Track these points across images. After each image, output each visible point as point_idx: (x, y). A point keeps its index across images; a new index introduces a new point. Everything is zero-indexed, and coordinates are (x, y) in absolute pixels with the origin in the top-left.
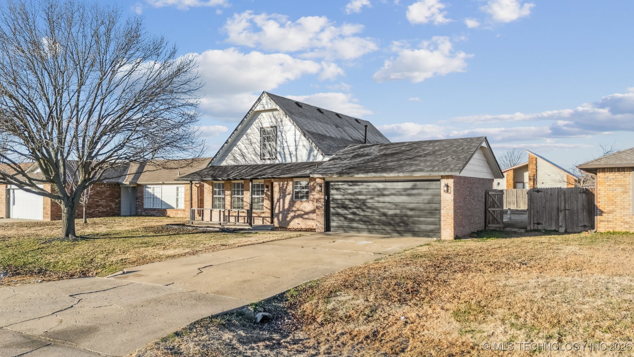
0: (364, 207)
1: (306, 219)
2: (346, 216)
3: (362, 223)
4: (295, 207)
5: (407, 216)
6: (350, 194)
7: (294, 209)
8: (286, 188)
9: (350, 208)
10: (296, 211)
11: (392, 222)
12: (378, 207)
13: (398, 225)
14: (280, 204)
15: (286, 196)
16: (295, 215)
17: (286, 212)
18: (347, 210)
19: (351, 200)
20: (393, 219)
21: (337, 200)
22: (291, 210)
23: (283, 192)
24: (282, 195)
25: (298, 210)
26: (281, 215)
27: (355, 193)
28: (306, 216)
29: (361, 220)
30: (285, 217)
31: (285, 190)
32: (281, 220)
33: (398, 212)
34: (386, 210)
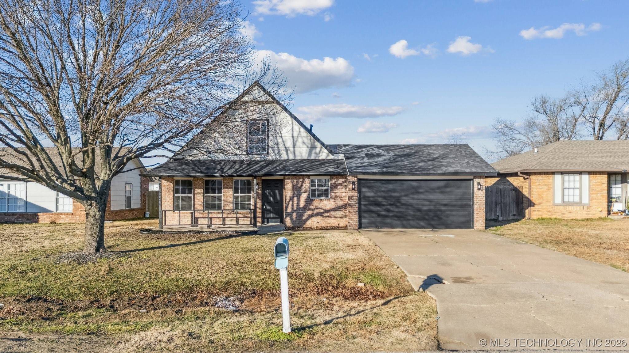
0: (398, 204)
1: (326, 217)
2: (379, 212)
3: (396, 218)
4: (313, 205)
5: (440, 211)
6: (383, 191)
7: (311, 207)
8: (302, 185)
9: (384, 205)
10: (314, 209)
11: (427, 217)
12: (413, 203)
13: (432, 219)
14: (293, 202)
15: (301, 194)
16: (312, 214)
17: (300, 212)
18: (380, 207)
19: (384, 198)
20: (427, 214)
21: (369, 197)
22: (308, 208)
23: (297, 191)
24: (296, 192)
25: (317, 209)
26: (294, 215)
27: (389, 191)
28: (326, 214)
29: (395, 216)
30: (300, 216)
31: (300, 188)
32: (294, 219)
33: (432, 207)
34: (420, 206)
